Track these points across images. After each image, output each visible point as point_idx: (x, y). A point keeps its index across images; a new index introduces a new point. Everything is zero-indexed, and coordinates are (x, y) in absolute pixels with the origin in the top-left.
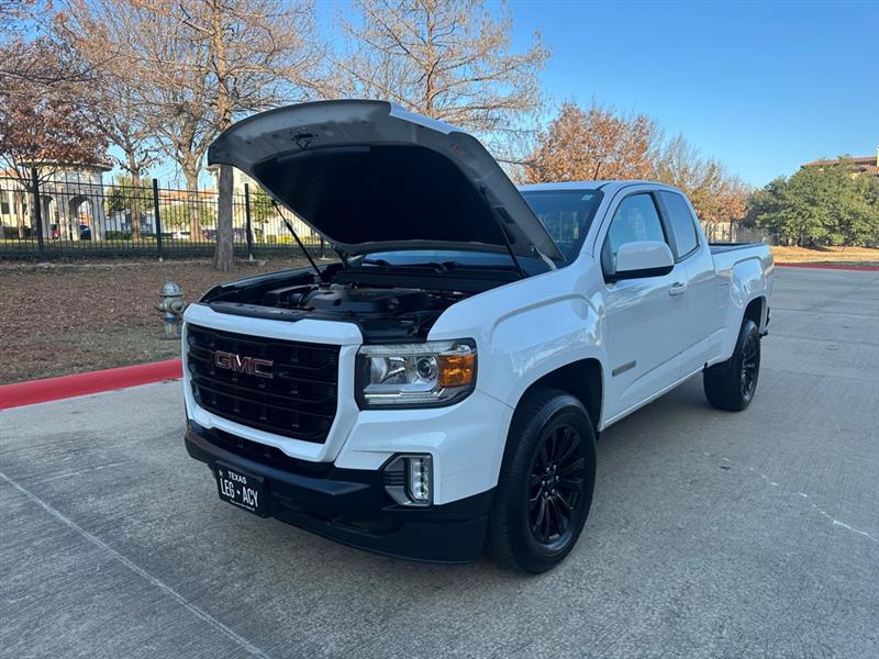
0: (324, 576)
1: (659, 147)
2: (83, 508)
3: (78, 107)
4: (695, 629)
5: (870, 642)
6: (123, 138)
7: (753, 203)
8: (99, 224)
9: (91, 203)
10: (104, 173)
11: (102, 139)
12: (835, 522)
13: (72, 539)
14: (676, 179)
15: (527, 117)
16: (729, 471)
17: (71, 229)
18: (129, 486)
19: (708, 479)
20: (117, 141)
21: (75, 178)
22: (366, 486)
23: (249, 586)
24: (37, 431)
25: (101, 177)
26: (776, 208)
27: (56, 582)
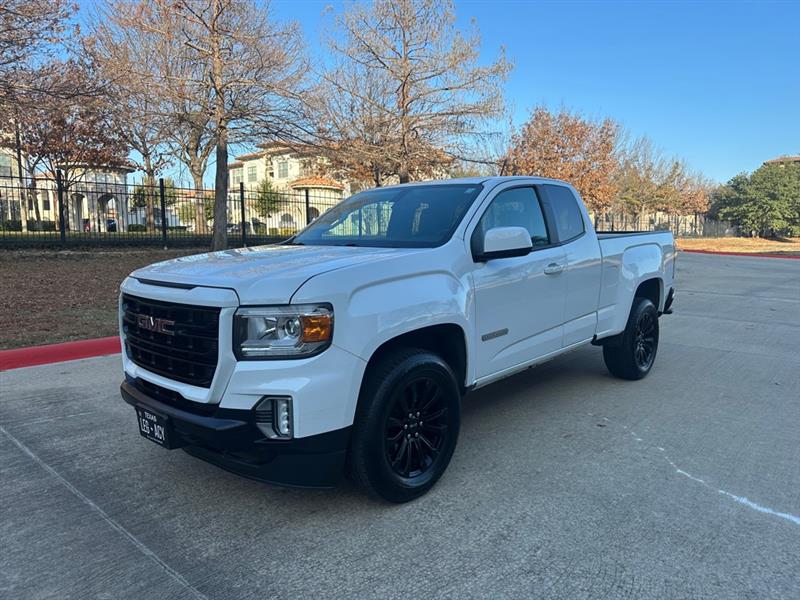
0: (223, 501)
1: (623, 147)
2: (47, 446)
3: (103, 117)
4: (514, 549)
5: (660, 564)
6: (141, 144)
7: (716, 197)
8: (123, 218)
9: (117, 200)
10: (129, 174)
11: (123, 146)
12: (679, 471)
13: (32, 469)
14: (642, 175)
15: (490, 121)
16: (604, 429)
17: (99, 223)
18: (90, 430)
19: (582, 434)
20: (135, 146)
21: (104, 179)
22: (242, 423)
23: (161, 506)
24: (30, 387)
25: (126, 178)
26: (738, 202)
27: (10, 499)
